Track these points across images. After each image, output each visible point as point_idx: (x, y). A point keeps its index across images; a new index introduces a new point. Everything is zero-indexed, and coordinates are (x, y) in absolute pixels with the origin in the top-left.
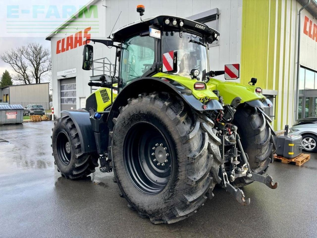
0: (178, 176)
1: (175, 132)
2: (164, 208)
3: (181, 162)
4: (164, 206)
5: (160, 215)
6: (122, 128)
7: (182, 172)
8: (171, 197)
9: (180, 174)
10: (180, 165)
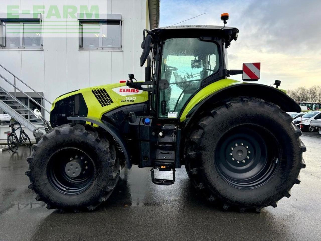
0: (293, 165)
1: (289, 130)
2: (276, 194)
3: (296, 153)
4: (276, 192)
5: (271, 201)
6: (218, 132)
7: (296, 160)
8: (284, 183)
9: (295, 162)
10: (294, 155)
